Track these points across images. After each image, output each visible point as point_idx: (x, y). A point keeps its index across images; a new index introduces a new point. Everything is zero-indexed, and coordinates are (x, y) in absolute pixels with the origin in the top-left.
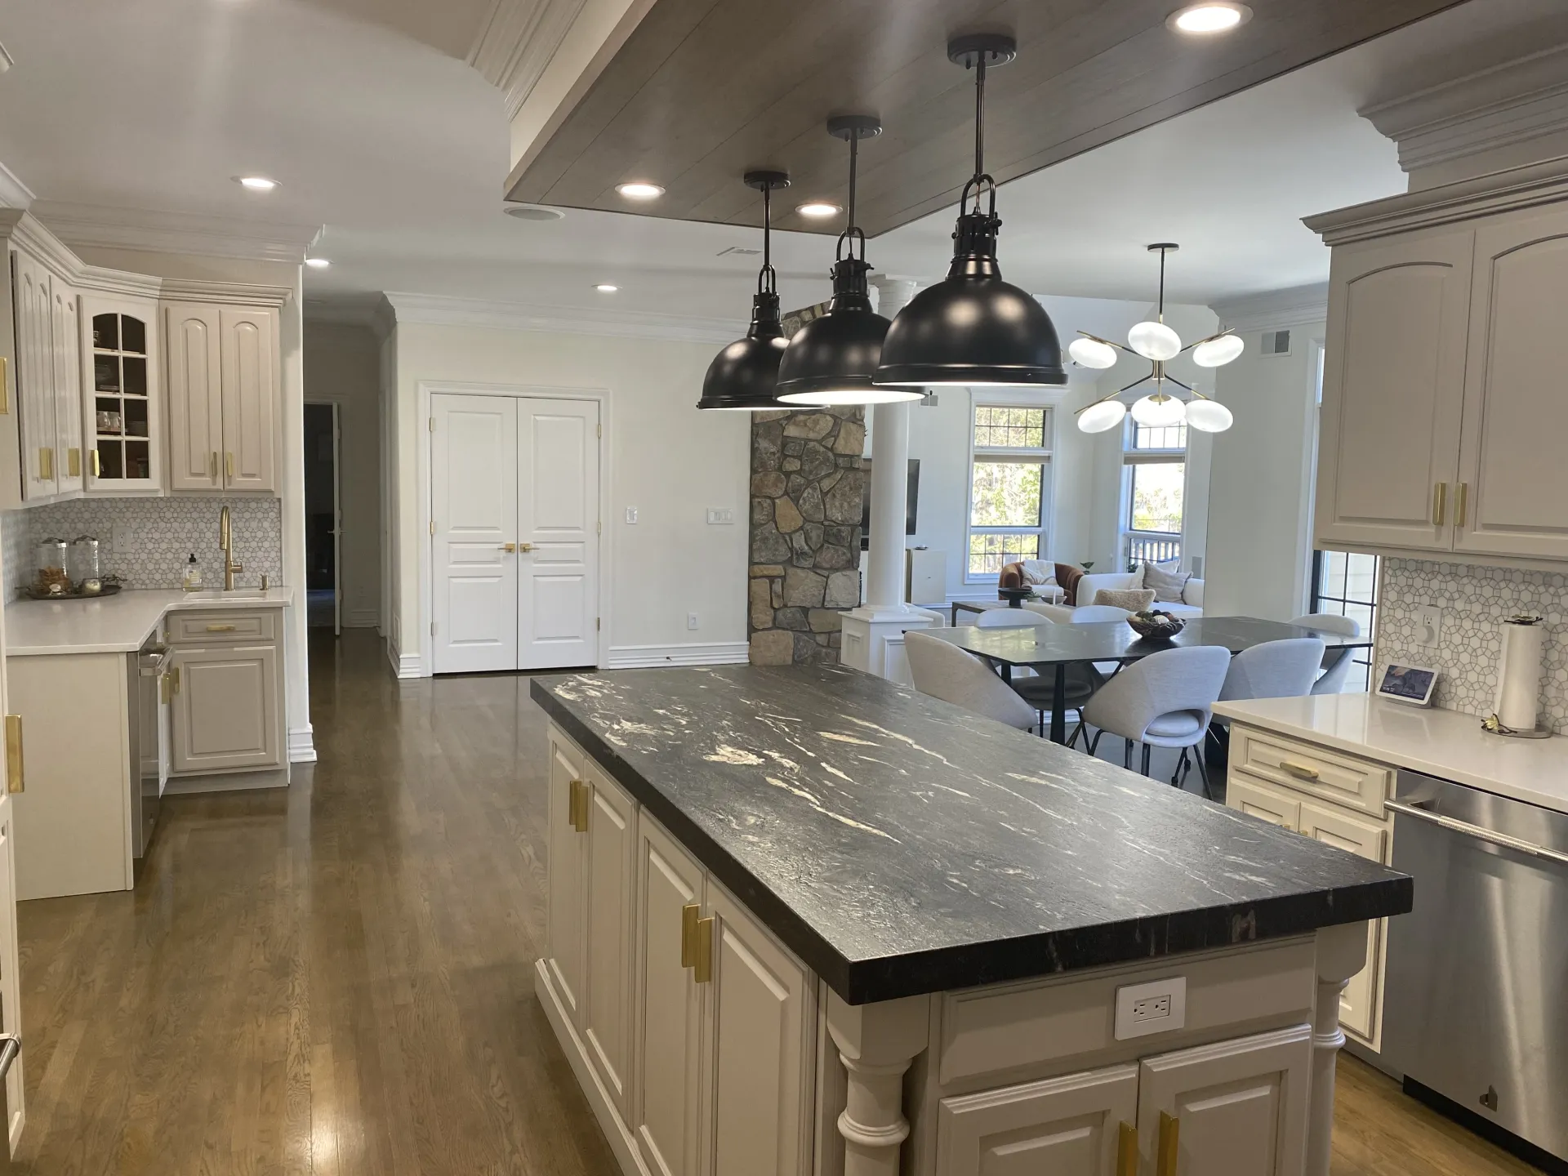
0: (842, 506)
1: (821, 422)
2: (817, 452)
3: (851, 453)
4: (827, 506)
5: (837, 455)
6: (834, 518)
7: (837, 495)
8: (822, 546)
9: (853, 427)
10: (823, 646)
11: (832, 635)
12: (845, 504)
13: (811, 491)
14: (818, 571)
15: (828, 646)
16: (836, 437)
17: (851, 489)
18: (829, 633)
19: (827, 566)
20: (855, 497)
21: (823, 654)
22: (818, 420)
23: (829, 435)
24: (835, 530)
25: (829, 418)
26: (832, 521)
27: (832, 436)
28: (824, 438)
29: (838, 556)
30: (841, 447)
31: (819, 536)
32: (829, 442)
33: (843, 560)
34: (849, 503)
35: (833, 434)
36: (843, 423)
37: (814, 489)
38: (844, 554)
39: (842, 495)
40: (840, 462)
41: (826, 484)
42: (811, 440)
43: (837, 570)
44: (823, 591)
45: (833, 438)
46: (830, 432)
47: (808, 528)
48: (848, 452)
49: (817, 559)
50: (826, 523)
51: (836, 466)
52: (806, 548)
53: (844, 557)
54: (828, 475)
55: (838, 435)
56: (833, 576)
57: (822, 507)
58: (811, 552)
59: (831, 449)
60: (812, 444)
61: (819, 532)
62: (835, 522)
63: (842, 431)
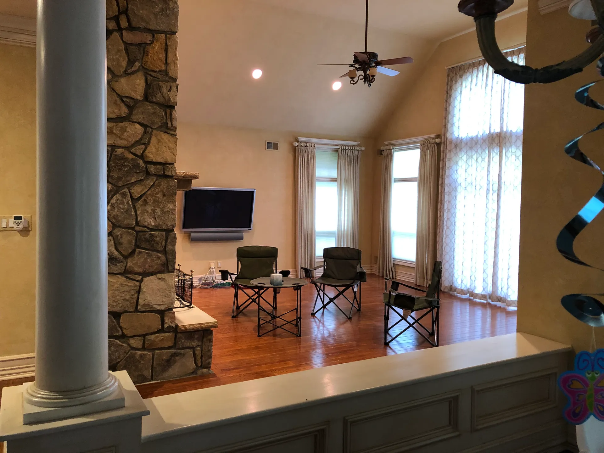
0: (154, 211)
1: (128, 129)
2: (126, 159)
3: (162, 161)
4: (138, 212)
5: (146, 163)
6: (146, 224)
7: (148, 201)
8: (133, 252)
9: (165, 137)
10: (138, 349)
11: (148, 337)
12: (158, 211)
13: (120, 198)
14: (130, 275)
15: (144, 348)
16: (147, 145)
17: (164, 195)
18: (144, 335)
19: (140, 270)
20: (169, 203)
21: (137, 357)
22: (126, 127)
23: (138, 142)
24: (147, 236)
25: (138, 126)
26: (145, 227)
27: (142, 144)
28: (133, 146)
29: (152, 260)
30: (152, 154)
31: (130, 242)
32: (139, 150)
33: (157, 264)
34: (162, 210)
35: (143, 141)
36: (154, 132)
37: (124, 195)
38: (159, 258)
39: (155, 201)
40: (152, 169)
41: (137, 190)
42: (119, 147)
43: (152, 274)
44: (136, 295)
45: (143, 147)
46: (141, 139)
47: (119, 233)
48: (159, 160)
49: (129, 264)
50: (138, 228)
51: (148, 173)
52: (116, 253)
53: (159, 261)
54: (140, 182)
55: (149, 143)
56: (146, 279)
57: (133, 213)
58: (122, 258)
59: (142, 157)
60: (119, 151)
61: (129, 238)
62: (148, 228)
63: (154, 140)
